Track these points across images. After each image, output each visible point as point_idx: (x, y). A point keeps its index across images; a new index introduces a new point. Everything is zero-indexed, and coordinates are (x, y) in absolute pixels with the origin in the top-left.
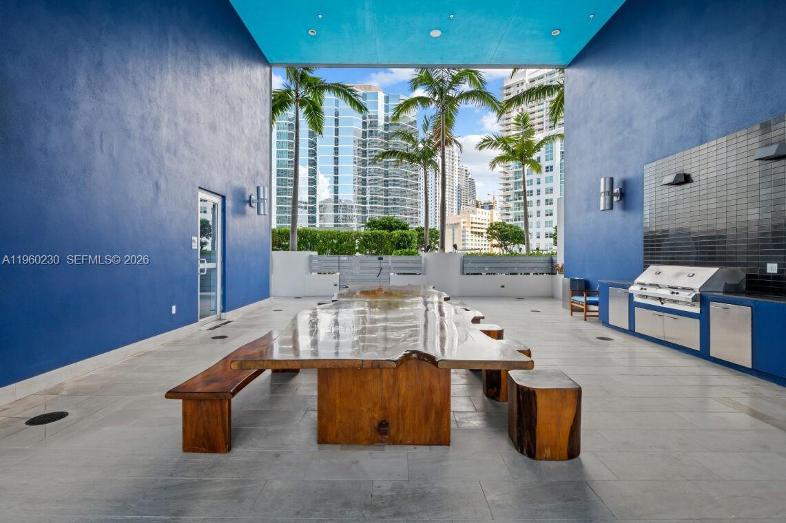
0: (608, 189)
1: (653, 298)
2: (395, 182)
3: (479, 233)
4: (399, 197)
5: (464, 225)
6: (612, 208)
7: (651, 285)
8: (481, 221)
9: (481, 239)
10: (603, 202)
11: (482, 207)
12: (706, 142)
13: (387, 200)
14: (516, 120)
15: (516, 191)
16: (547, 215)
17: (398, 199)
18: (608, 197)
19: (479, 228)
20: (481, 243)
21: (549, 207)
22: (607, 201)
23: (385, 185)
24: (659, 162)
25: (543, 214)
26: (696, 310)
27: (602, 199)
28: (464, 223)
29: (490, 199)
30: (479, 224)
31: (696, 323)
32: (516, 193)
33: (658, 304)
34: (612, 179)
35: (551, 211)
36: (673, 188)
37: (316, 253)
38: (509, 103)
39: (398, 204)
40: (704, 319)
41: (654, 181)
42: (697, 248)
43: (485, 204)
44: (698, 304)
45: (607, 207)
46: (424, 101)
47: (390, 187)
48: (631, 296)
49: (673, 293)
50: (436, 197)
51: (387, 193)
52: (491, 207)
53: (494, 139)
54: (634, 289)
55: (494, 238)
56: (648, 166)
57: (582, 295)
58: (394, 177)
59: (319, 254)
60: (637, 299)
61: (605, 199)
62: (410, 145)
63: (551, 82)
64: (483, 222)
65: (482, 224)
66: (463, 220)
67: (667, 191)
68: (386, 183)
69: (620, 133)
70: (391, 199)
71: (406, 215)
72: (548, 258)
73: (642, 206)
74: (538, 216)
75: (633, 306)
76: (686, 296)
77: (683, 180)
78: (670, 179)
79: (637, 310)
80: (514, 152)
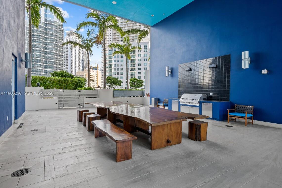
0: (168, 70)
1: (186, 102)
2: (51, 53)
3: (92, 80)
4: (54, 61)
5: (86, 76)
6: (169, 76)
7: (186, 99)
8: (93, 75)
9: (93, 82)
10: (167, 74)
11: (93, 69)
12: (196, 61)
13: (47, 61)
14: (125, 39)
15: (109, 64)
16: (121, 74)
17: (53, 62)
18: (168, 72)
19: (92, 78)
20: (93, 84)
21: (122, 71)
22: (168, 74)
23: (45, 54)
24: (183, 64)
25: (120, 74)
26: (198, 105)
27: (166, 73)
28: (85, 75)
29: (96, 66)
30: (92, 76)
31: (199, 108)
32: (109, 65)
33: (188, 104)
34: (169, 67)
35: (123, 73)
36: (187, 72)
37: (43, 88)
38: (126, 32)
39: (53, 64)
40: (200, 107)
41: (181, 69)
42: (193, 89)
43: (94, 68)
44: (199, 104)
45: (168, 76)
46: (93, 24)
47: (48, 55)
48: (179, 102)
49: (193, 101)
50: (71, 62)
51: (46, 58)
52: (96, 69)
53: (116, 44)
54: (181, 100)
55: (108, 83)
56: (180, 65)
57: (162, 103)
58: (50, 50)
59: (44, 88)
60: (181, 103)
61: (167, 73)
62: (81, 40)
63: (139, 28)
64: (94, 75)
65: (94, 76)
66: (85, 74)
67: (185, 72)
68: (46, 53)
69: (171, 53)
70: (49, 61)
71: (56, 69)
72: (141, 91)
73: (178, 76)
74: (118, 74)
75: (180, 105)
76: (196, 102)
77: (190, 70)
78: (187, 69)
79: (181, 106)
80: (123, 51)
